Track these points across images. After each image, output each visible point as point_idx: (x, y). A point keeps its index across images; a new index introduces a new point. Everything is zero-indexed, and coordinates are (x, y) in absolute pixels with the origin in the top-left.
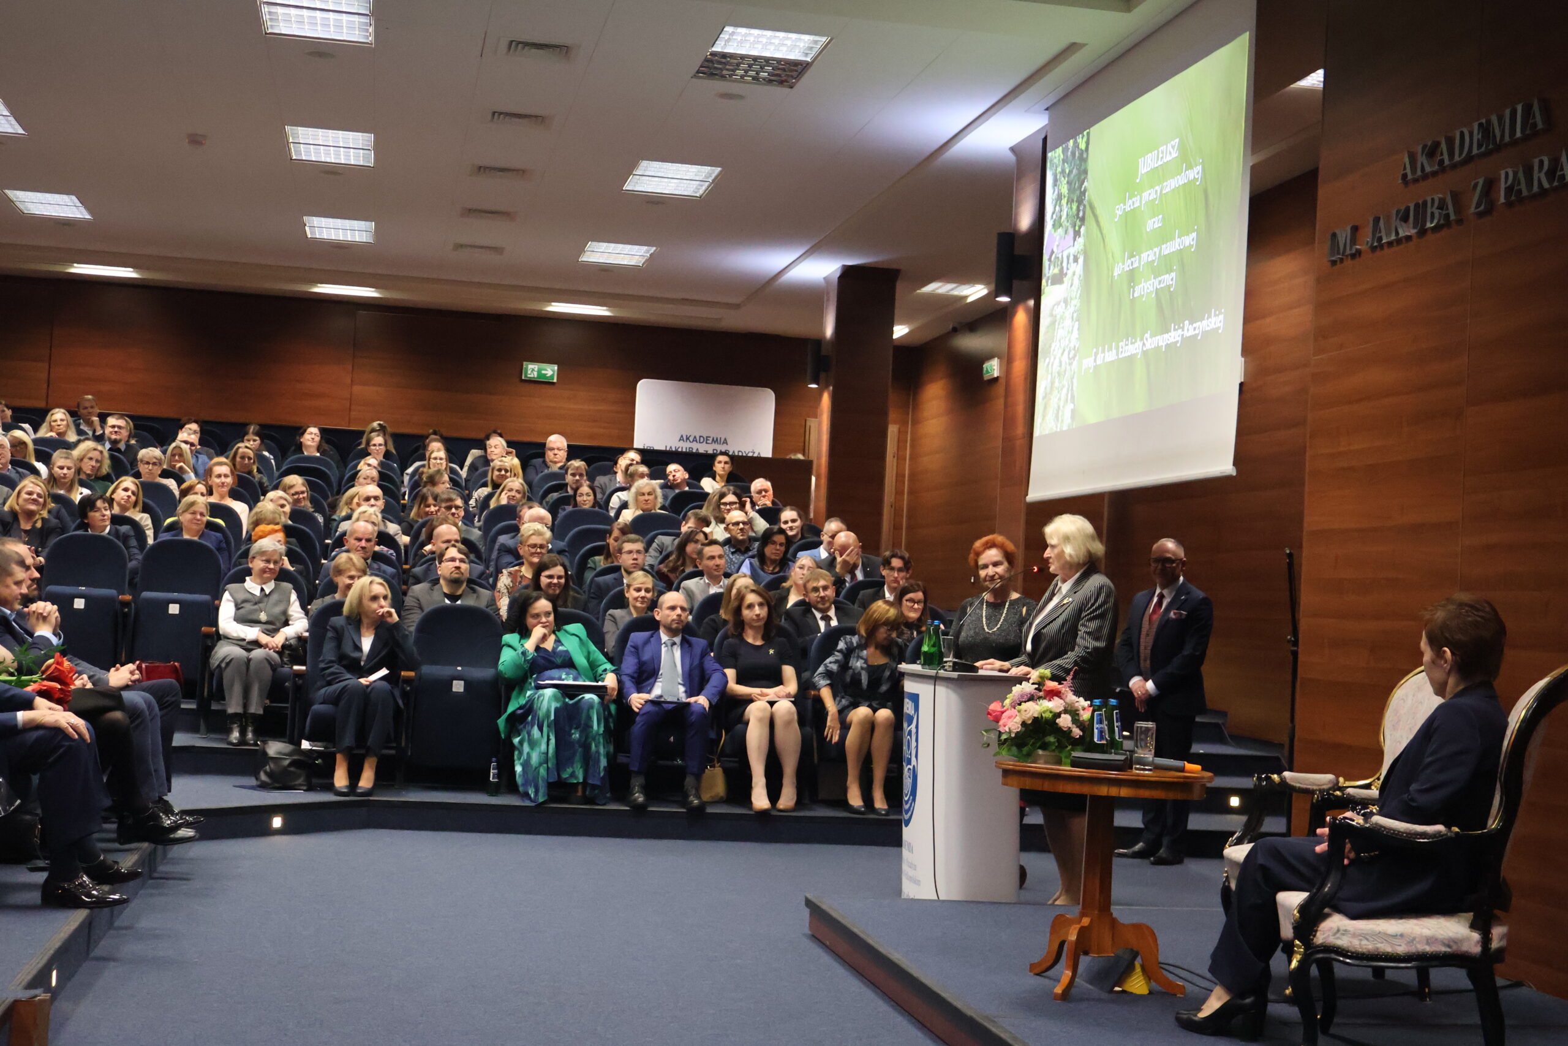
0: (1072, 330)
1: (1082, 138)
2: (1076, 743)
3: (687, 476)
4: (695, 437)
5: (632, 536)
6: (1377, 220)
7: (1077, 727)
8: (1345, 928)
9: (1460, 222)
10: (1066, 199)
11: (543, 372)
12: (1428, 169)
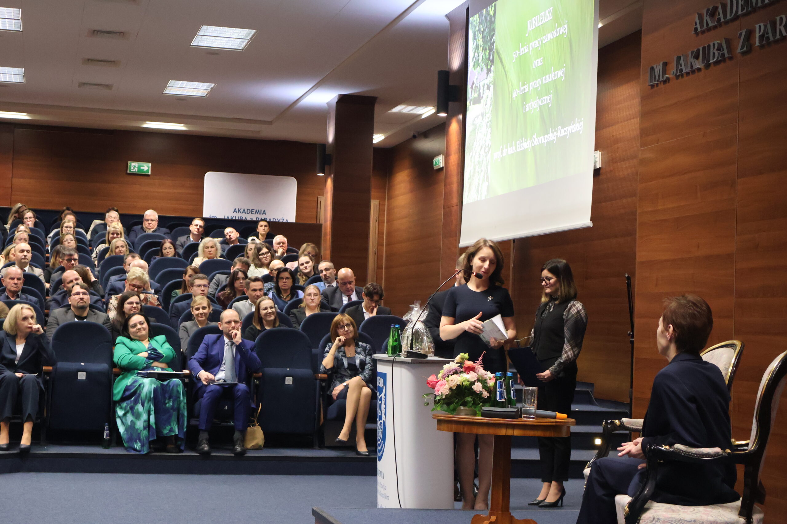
0: (487, 134)
1: (491, 8)
2: (486, 401)
3: (238, 235)
4: (244, 210)
5: (201, 275)
6: (679, 58)
7: (486, 390)
8: (658, 517)
9: (731, 58)
10: (482, 48)
11: (142, 168)
12: (711, 25)
